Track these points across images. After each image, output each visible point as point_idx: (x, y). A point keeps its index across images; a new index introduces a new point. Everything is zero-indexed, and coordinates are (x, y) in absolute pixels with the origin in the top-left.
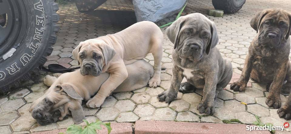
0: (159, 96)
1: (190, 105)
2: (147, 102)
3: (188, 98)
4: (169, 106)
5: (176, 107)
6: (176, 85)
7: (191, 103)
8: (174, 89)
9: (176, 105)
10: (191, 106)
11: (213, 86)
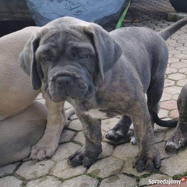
0: (71, 159)
1: (124, 162)
2: (47, 172)
3: (122, 153)
4: (88, 172)
5: (99, 171)
6: (91, 134)
7: (125, 159)
8: (92, 143)
9: (100, 168)
10: (126, 164)
11: (146, 127)
